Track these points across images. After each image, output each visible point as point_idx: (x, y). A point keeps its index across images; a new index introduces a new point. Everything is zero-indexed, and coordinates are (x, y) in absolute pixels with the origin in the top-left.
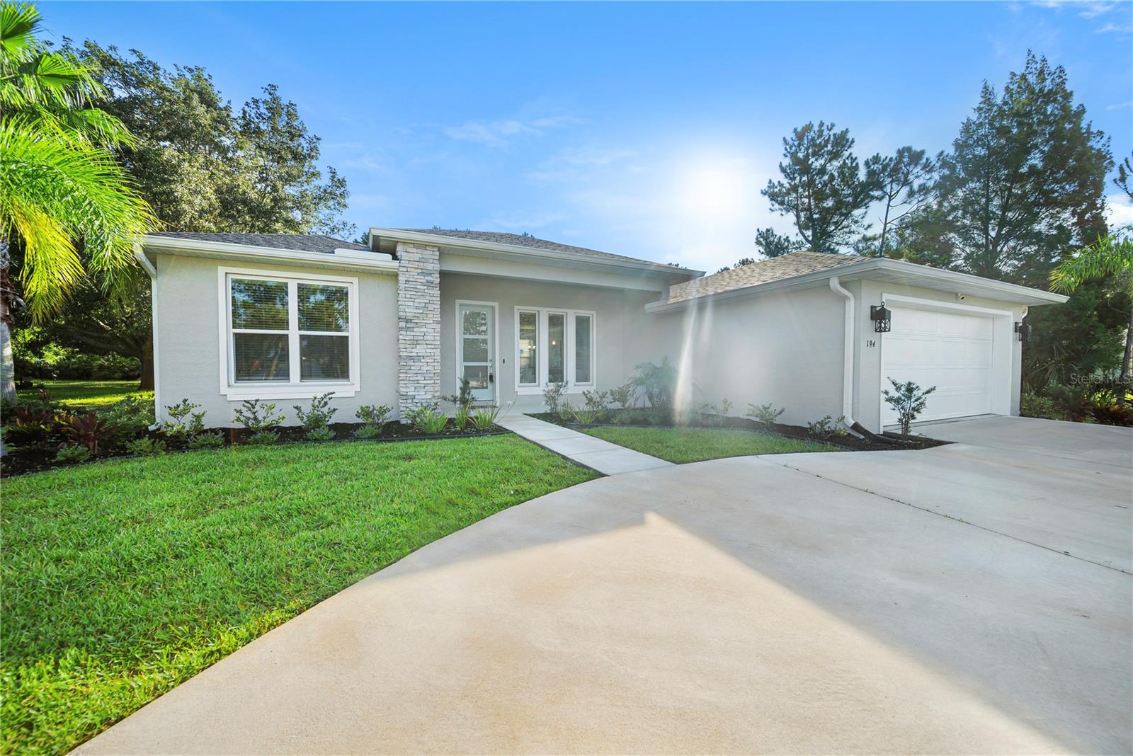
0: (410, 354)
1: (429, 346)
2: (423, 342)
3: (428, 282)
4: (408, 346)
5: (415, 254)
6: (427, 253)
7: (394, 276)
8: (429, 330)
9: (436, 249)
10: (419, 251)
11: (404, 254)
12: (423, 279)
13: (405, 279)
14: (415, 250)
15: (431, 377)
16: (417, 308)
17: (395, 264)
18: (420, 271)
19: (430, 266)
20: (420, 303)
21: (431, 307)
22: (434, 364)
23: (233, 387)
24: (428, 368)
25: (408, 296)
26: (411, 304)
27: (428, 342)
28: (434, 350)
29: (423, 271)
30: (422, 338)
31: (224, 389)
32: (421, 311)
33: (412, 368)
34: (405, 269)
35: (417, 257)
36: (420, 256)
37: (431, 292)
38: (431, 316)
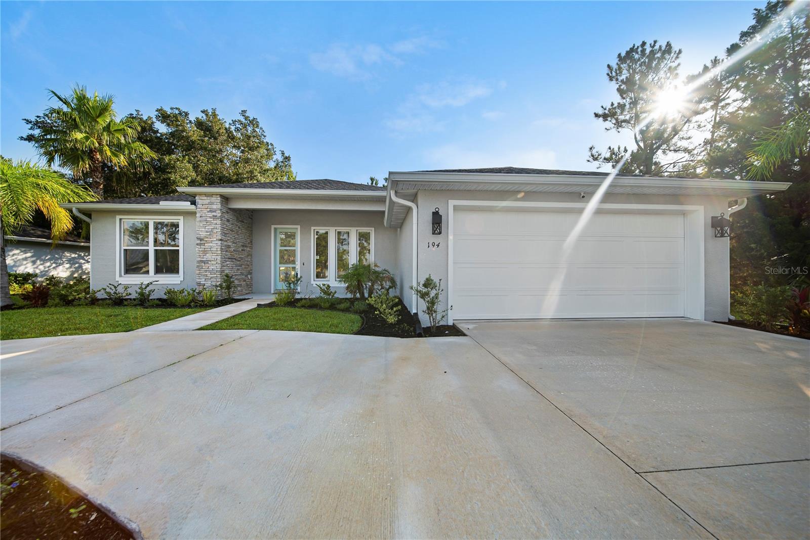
0: (202, 259)
1: (213, 254)
2: (210, 252)
3: (213, 216)
4: (201, 254)
5: (206, 200)
6: (214, 199)
7: (193, 214)
8: (214, 245)
9: (218, 196)
10: (208, 198)
11: (199, 201)
12: (211, 214)
13: (200, 215)
14: (206, 198)
15: (215, 273)
16: (207, 232)
17: (193, 207)
18: (209, 210)
19: (214, 207)
20: (208, 229)
21: (215, 231)
22: (217, 265)
23: (123, 277)
24: (213, 268)
25: (201, 225)
26: (203, 229)
27: (213, 252)
28: (217, 257)
29: (211, 210)
30: (209, 249)
31: (118, 278)
32: (209, 234)
33: (204, 267)
34: (200, 210)
35: (207, 201)
36: (209, 201)
37: (215, 222)
38: (215, 236)
